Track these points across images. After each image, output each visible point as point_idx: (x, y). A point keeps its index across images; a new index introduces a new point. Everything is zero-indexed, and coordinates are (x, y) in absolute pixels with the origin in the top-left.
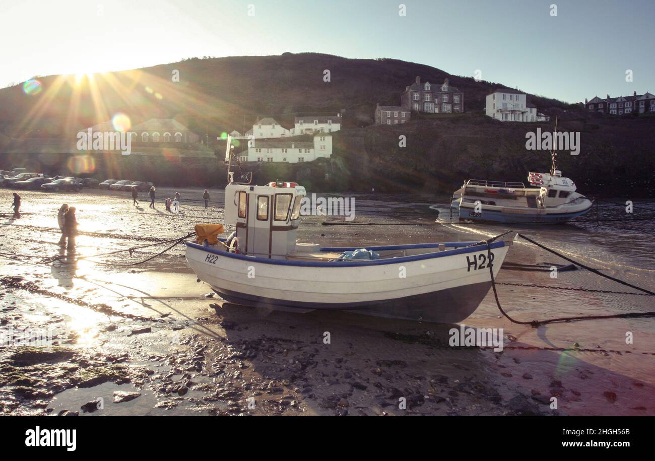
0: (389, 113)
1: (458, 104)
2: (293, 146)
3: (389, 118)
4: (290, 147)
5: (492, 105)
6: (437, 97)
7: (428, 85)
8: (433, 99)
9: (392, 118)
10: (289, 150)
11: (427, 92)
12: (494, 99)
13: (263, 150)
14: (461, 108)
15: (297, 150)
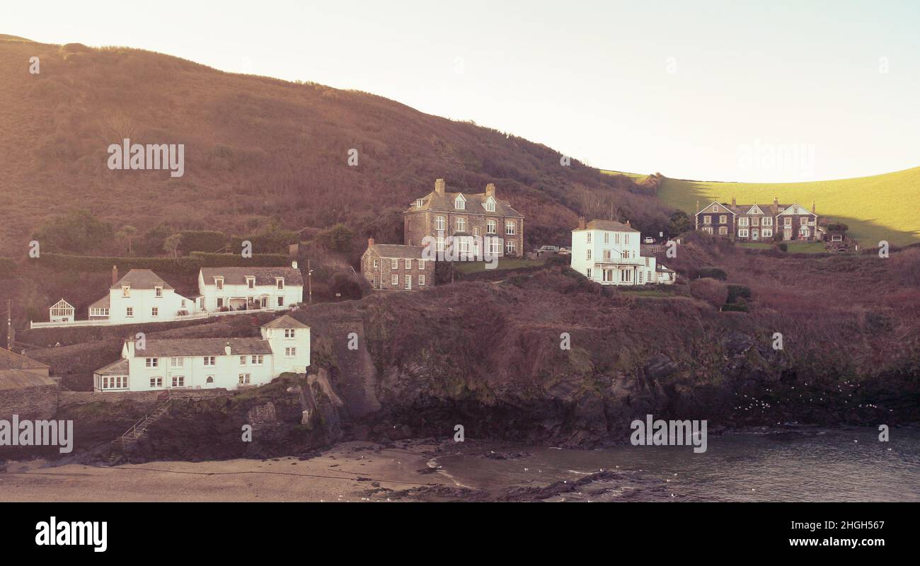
0: (394, 262)
1: (513, 237)
2: (228, 350)
3: (396, 272)
4: (222, 353)
5: (586, 252)
6: (477, 223)
7: (461, 200)
8: (471, 228)
9: (401, 272)
10: (219, 359)
11: (460, 213)
12: (589, 240)
13: (162, 361)
14: (519, 246)
15: (237, 358)
